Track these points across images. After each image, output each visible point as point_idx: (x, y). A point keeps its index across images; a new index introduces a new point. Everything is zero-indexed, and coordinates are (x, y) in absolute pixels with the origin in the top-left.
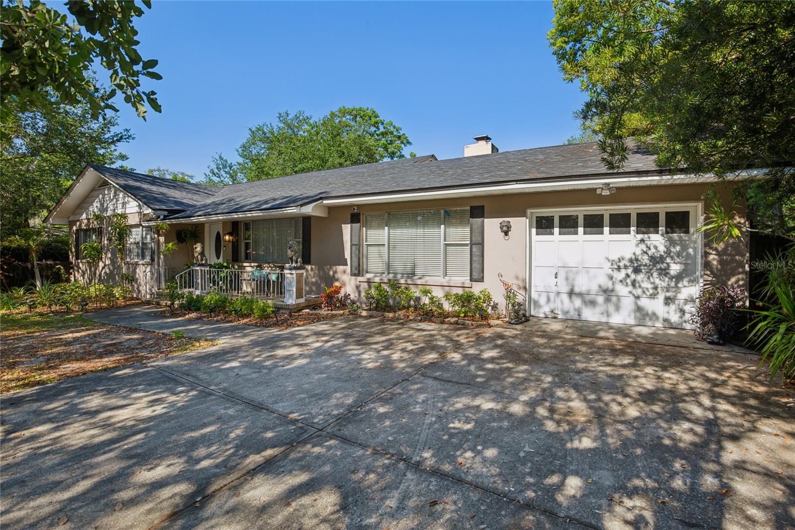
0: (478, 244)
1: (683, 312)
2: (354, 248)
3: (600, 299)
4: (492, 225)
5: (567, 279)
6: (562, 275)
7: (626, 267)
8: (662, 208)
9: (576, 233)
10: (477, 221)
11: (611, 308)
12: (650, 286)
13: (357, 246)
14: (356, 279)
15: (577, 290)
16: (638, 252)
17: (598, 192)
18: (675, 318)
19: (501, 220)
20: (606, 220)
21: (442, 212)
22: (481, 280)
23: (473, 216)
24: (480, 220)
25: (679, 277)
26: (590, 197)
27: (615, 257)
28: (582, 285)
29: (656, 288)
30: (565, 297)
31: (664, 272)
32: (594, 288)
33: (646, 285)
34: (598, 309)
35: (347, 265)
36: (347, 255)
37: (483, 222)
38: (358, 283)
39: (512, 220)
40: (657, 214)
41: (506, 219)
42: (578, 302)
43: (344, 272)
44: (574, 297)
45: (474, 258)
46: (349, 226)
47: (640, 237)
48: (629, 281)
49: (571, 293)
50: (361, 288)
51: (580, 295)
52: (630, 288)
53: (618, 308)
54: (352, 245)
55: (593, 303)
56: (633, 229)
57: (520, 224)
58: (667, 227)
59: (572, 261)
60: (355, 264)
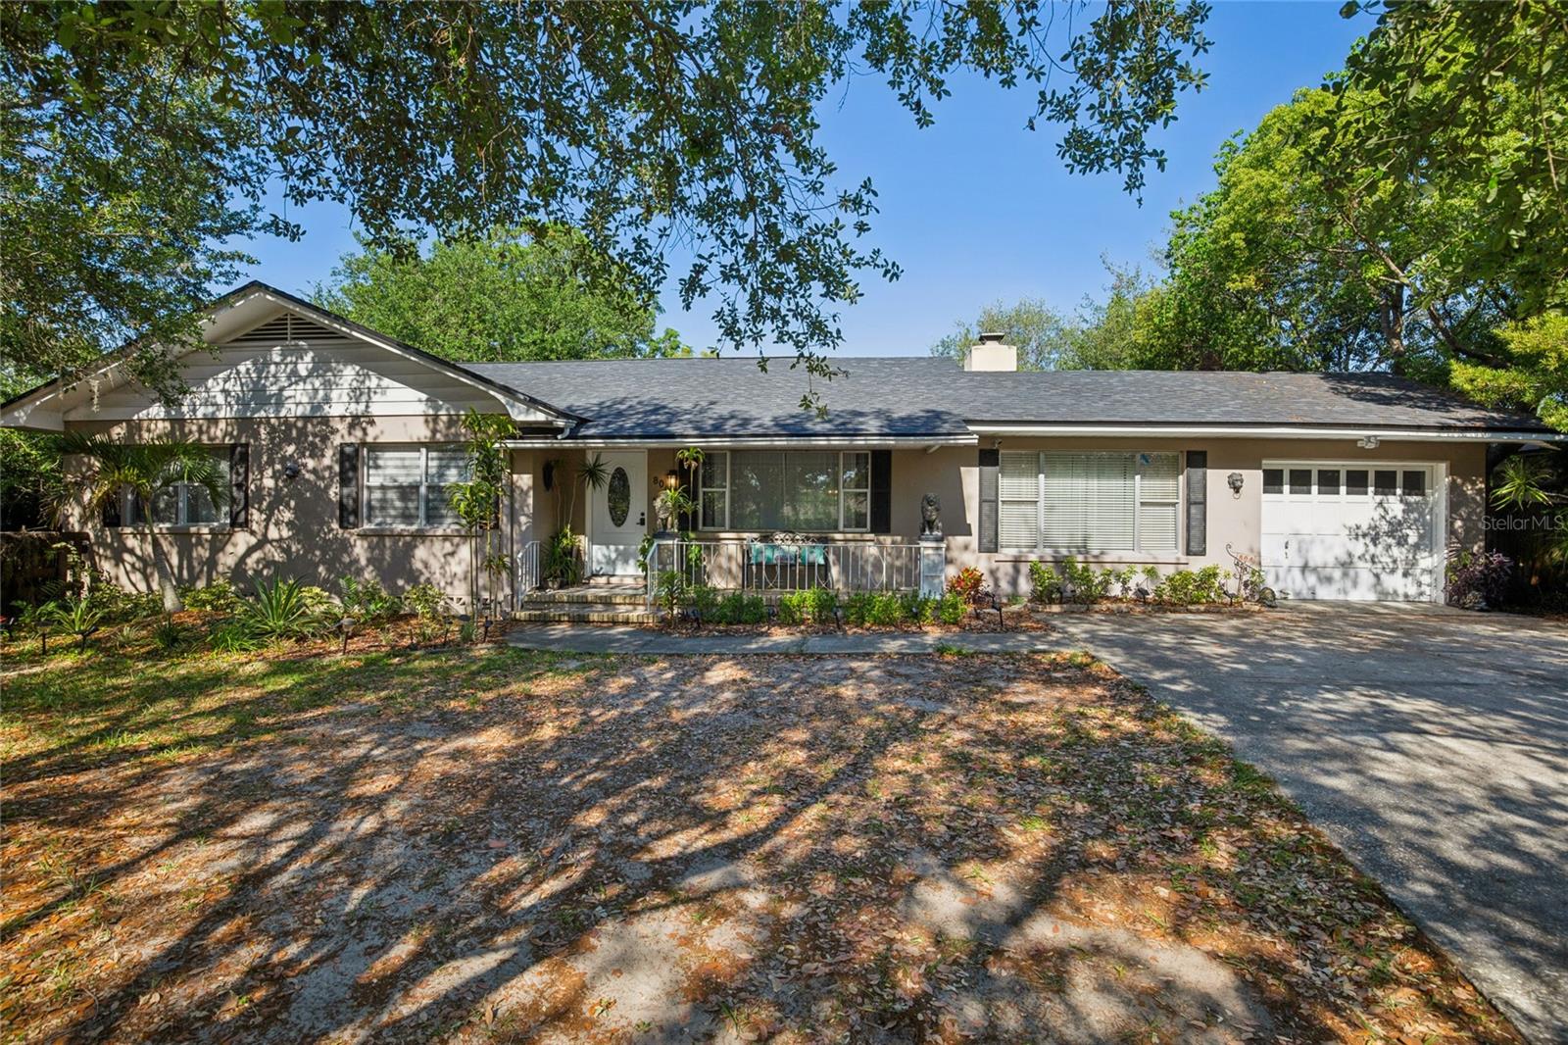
0: (1197, 502)
1: (1420, 584)
2: (986, 507)
3: (1337, 574)
4: (1216, 479)
5: (1300, 550)
6: (1293, 546)
7: (1364, 535)
8: (1399, 466)
9: (1309, 492)
10: (1197, 472)
11: (1349, 584)
12: (1389, 560)
13: (990, 502)
14: (989, 559)
15: (1311, 564)
16: (1377, 517)
17: (1359, 444)
18: (1412, 591)
19: (1230, 472)
20: (1343, 477)
21: (1138, 456)
22: (1203, 553)
23: (1191, 464)
24: (1200, 471)
25: (1416, 547)
26: (1348, 449)
27: (1352, 524)
28: (1317, 557)
29: (1395, 562)
30: (1297, 573)
31: (1402, 541)
32: (1331, 561)
33: (1385, 559)
34: (1335, 587)
35: (970, 534)
36: (972, 517)
37: (1205, 474)
38: (994, 565)
39: (1245, 473)
40: (1394, 473)
41: (1237, 471)
42: (1312, 579)
43: (966, 548)
44: (1307, 574)
45: (1193, 523)
46: (976, 470)
47: (1379, 498)
48: (1368, 557)
49: (1305, 568)
50: (1000, 574)
51: (1315, 569)
52: (1369, 565)
53: (1355, 584)
54: (982, 502)
55: (1329, 580)
56: (1371, 489)
57: (1253, 478)
58: (1404, 488)
59: (1306, 528)
60: (989, 533)
